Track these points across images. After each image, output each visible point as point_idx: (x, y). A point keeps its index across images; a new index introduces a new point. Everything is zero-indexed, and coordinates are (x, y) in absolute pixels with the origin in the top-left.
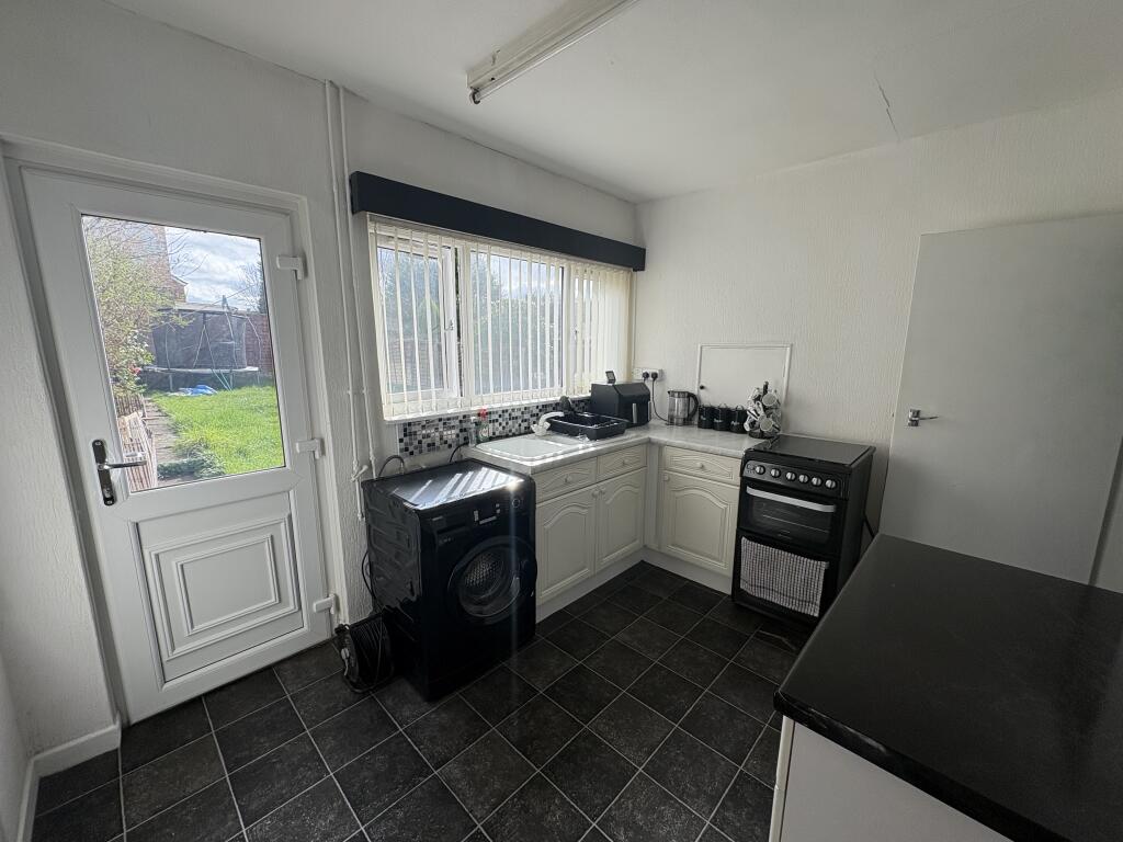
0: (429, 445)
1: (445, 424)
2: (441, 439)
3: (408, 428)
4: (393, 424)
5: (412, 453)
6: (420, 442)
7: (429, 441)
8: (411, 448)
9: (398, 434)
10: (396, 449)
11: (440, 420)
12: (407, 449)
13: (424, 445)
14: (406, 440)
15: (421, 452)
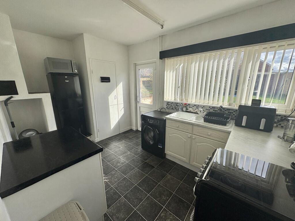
0: (172, 108)
1: (176, 104)
2: (175, 107)
3: (168, 103)
4: (166, 102)
5: (168, 109)
6: (170, 107)
7: (172, 107)
8: (168, 108)
9: (166, 104)
10: (165, 107)
11: (175, 103)
12: (167, 108)
13: (171, 108)
14: (167, 105)
15: (170, 109)
